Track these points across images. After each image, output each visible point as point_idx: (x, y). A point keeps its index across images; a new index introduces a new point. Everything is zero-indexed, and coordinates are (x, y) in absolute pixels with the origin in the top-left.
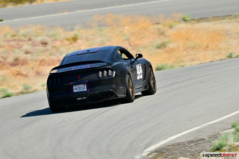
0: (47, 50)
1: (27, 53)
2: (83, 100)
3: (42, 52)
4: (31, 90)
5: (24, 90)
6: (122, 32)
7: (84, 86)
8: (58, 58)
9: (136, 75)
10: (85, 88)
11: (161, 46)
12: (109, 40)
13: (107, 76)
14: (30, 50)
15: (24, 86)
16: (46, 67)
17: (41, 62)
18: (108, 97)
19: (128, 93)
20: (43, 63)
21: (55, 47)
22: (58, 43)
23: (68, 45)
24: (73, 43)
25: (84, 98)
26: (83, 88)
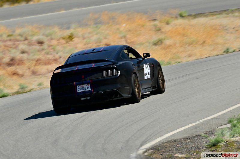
0: (43, 50)
1: (23, 52)
2: (87, 100)
3: (39, 51)
4: (27, 90)
5: (20, 90)
6: (118, 29)
7: (88, 86)
8: (54, 57)
10: (88, 88)
11: (158, 42)
12: (105, 38)
13: (111, 75)
14: (27, 50)
15: (20, 85)
16: (42, 67)
17: (37, 61)
18: (113, 97)
19: (133, 93)
20: (39, 62)
21: (52, 46)
22: (54, 42)
23: (64, 44)
24: (69, 41)
25: (88, 98)
26: (87, 88)
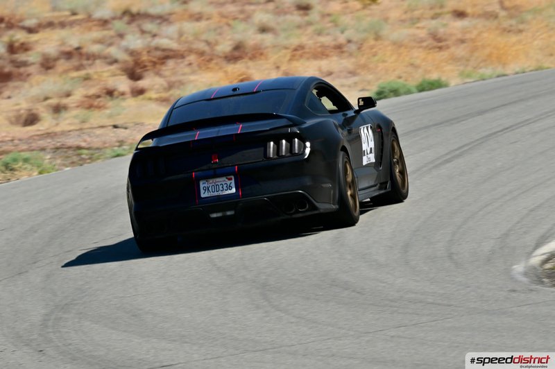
0: (309, 24)
1: (263, 30)
2: (225, 218)
3: (299, 27)
7: (228, 182)
9: (361, 153)
10: (230, 188)
14: (270, 24)
18: (293, 211)
19: (342, 200)
20: (299, 53)
21: (329, 15)
22: (335, 7)
23: (358, 10)
24: (370, 5)
25: (229, 213)
26: (225, 186)
